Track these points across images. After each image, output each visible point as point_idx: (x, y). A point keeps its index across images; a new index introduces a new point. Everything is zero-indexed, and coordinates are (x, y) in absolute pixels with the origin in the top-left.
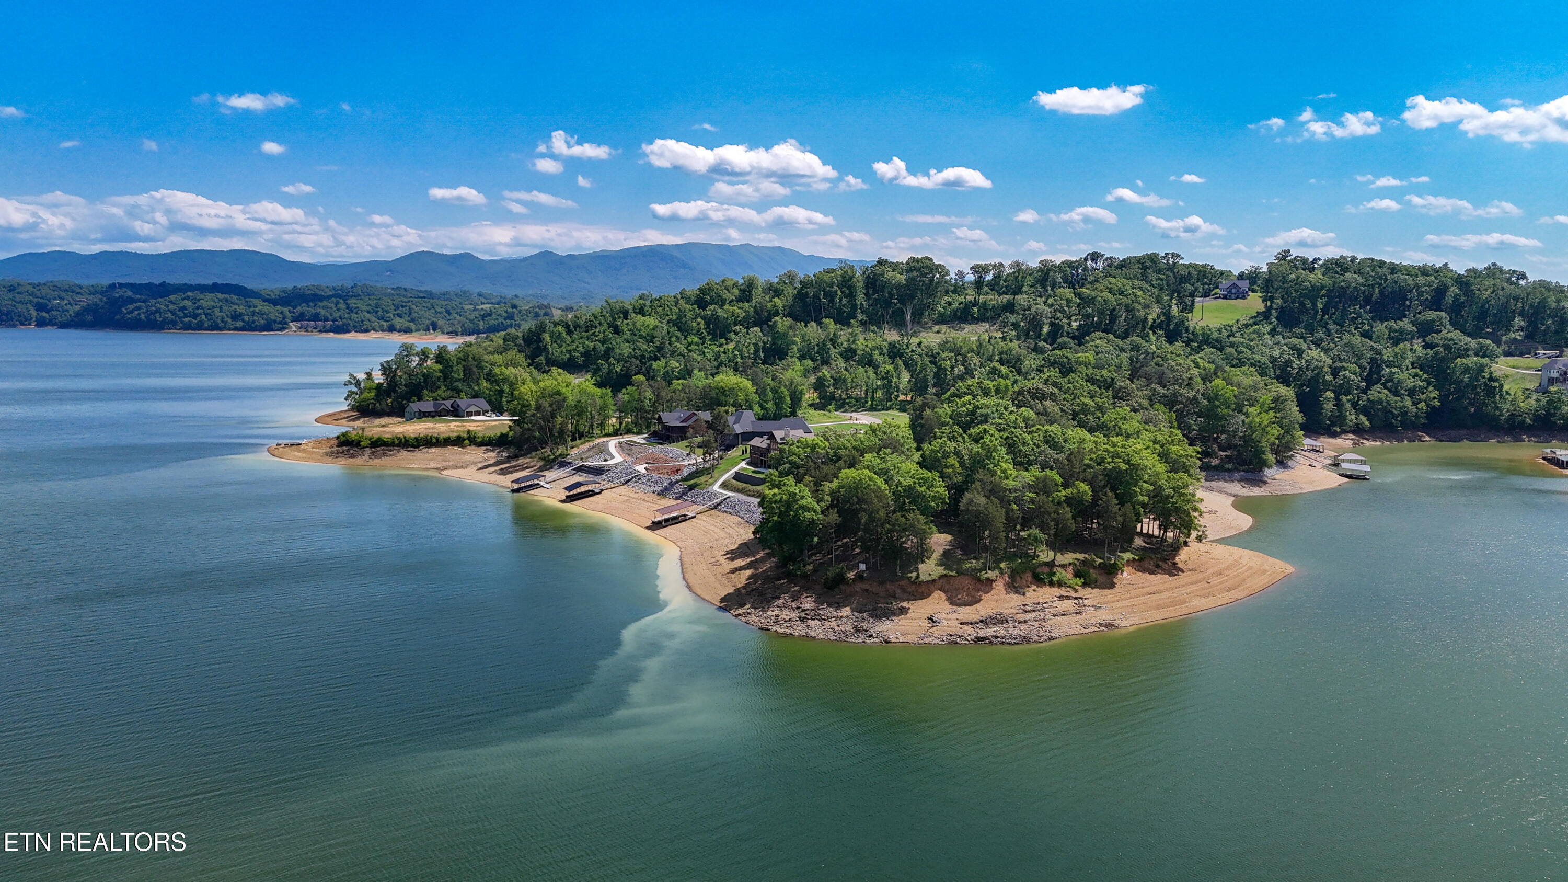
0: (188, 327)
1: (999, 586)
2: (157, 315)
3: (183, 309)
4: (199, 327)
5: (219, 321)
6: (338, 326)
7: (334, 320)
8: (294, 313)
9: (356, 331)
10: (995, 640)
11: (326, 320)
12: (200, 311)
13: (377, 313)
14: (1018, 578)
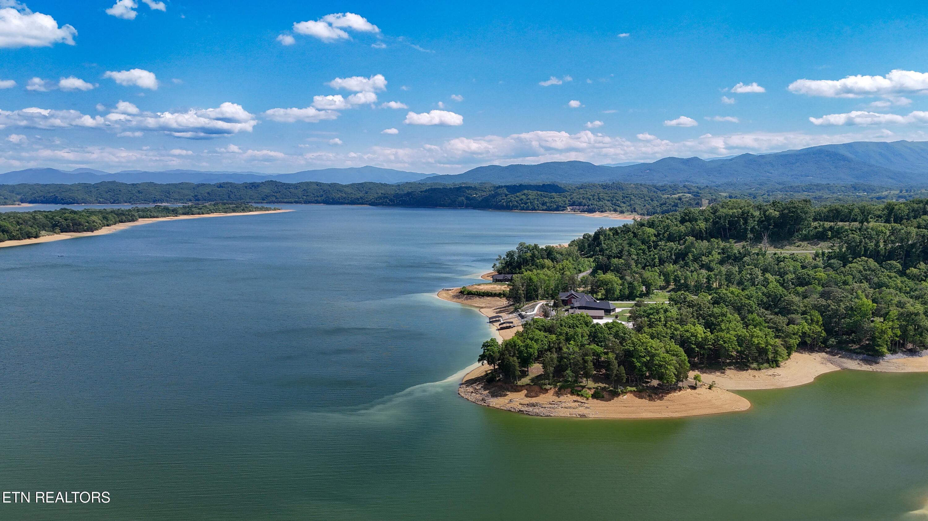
0: (522, 209)
1: (552, 392)
2: (510, 203)
3: (521, 200)
4: (527, 209)
5: (536, 206)
6: (590, 209)
7: (588, 206)
8: (570, 201)
9: (599, 212)
10: (525, 412)
11: (585, 205)
12: (529, 201)
13: (612, 201)
14: (563, 390)
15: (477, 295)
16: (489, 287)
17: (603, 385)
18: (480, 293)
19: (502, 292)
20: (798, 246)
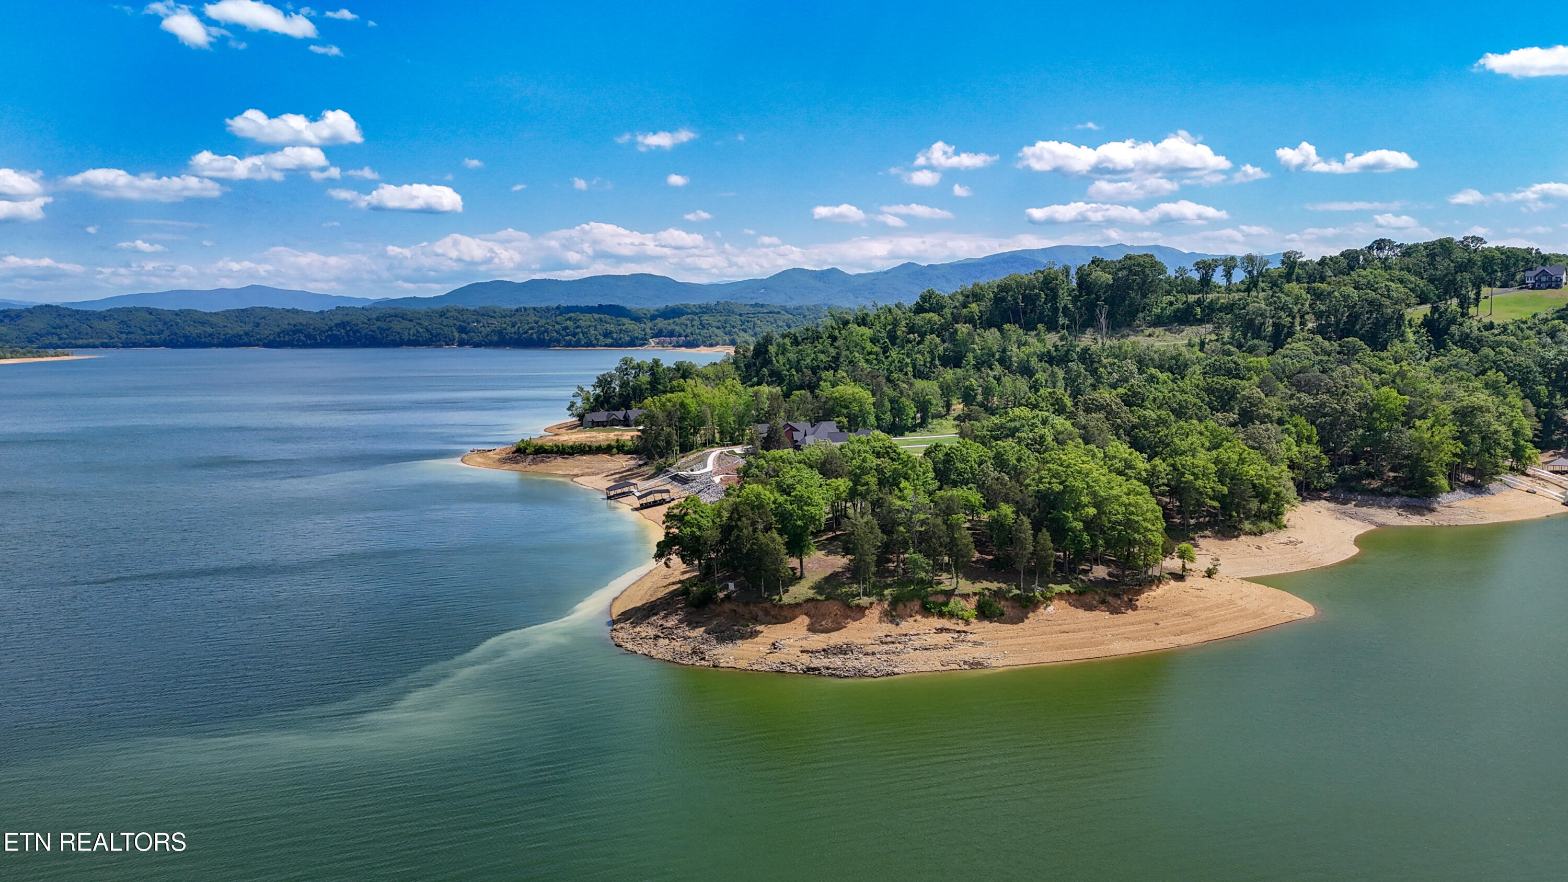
0: (569, 345)
1: (874, 614)
2: (546, 334)
3: (566, 328)
4: (577, 344)
5: (593, 339)
6: (689, 341)
7: (686, 336)
8: (654, 330)
9: (705, 346)
10: (824, 672)
11: (680, 335)
12: (579, 330)
13: (725, 328)
14: (901, 606)
15: (556, 453)
16: (581, 436)
17: (994, 586)
18: (563, 449)
19: (613, 443)
20: (1150, 335)
